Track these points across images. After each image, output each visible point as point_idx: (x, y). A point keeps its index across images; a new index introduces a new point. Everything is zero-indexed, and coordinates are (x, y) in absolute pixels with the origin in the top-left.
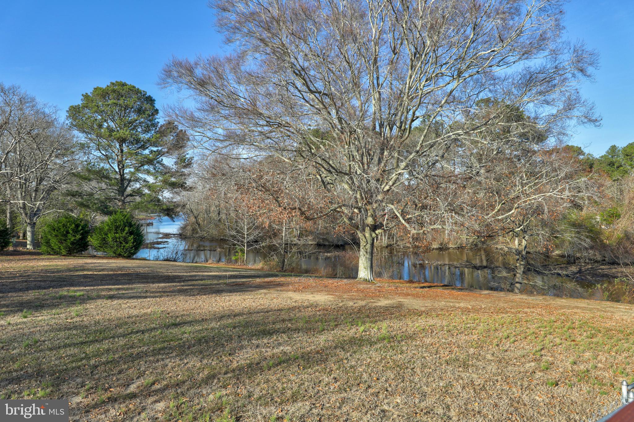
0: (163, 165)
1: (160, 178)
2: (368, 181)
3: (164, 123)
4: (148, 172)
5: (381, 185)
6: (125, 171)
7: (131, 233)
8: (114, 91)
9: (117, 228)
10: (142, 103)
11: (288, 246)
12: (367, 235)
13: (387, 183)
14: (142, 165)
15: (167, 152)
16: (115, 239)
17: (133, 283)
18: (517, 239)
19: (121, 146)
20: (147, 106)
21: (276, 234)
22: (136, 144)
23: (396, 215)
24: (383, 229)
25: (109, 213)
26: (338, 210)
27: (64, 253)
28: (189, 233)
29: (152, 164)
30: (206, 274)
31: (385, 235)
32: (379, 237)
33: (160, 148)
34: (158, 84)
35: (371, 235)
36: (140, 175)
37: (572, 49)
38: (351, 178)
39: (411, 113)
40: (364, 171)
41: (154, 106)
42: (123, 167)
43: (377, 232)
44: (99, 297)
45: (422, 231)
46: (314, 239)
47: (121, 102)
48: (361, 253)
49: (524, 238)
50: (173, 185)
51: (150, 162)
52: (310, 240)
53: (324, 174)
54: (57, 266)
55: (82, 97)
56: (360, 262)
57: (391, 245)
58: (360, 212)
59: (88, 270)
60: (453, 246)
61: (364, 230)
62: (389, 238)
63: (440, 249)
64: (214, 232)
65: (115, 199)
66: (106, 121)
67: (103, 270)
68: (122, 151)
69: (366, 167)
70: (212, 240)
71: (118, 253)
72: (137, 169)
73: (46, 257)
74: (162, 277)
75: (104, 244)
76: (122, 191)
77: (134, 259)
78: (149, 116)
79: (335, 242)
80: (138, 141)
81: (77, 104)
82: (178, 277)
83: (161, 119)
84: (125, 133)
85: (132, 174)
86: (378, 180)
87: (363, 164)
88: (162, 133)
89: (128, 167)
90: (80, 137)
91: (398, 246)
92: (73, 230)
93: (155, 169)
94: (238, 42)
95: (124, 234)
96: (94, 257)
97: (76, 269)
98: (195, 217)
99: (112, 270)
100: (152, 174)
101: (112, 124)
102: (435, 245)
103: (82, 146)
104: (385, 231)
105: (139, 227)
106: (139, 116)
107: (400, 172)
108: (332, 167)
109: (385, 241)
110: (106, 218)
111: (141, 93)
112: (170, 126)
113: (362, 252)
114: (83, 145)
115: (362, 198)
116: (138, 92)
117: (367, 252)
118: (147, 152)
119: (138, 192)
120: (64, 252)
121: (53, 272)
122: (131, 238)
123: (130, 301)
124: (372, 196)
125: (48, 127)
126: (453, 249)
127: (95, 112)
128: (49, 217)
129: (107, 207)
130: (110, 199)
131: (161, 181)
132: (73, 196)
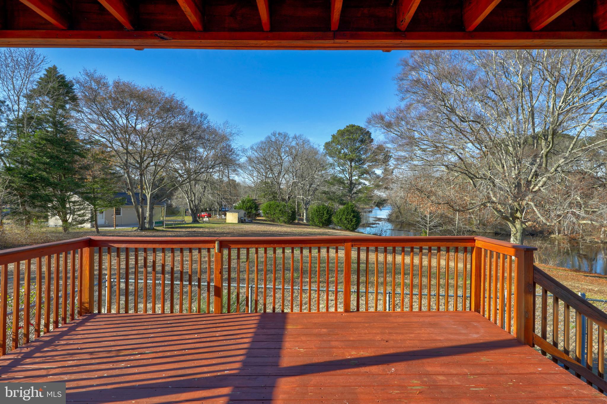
0: (375, 174)
1: (373, 182)
3: (377, 146)
4: (366, 179)
6: (353, 179)
7: (354, 216)
8: (348, 131)
9: (348, 213)
10: (364, 136)
12: (518, 226)
14: (363, 175)
15: (377, 166)
16: (346, 219)
19: (351, 163)
20: (366, 137)
23: (534, 210)
25: (343, 204)
28: (394, 218)
29: (368, 174)
33: (372, 163)
35: (522, 226)
36: (361, 180)
41: (371, 137)
42: (352, 176)
47: (351, 137)
48: (511, 239)
51: (366, 172)
54: (315, 231)
55: (331, 137)
59: (329, 235)
64: (410, 218)
65: (347, 195)
66: (343, 149)
68: (351, 166)
71: (347, 227)
72: (360, 177)
73: (311, 227)
75: (340, 222)
76: (350, 190)
77: (355, 232)
78: (368, 143)
80: (360, 160)
81: (328, 141)
83: (375, 144)
84: (353, 155)
85: (357, 180)
89: (355, 176)
90: (330, 160)
92: (326, 213)
93: (370, 176)
95: (351, 217)
96: (334, 229)
98: (399, 208)
100: (368, 180)
101: (346, 151)
103: (331, 165)
105: (358, 213)
106: (361, 144)
110: (341, 207)
111: (363, 130)
112: (380, 148)
116: (361, 129)
118: (365, 166)
119: (360, 191)
120: (321, 225)
122: (354, 219)
125: (315, 155)
127: (338, 144)
128: (314, 205)
129: (342, 200)
130: (345, 195)
131: (373, 184)
132: (326, 194)
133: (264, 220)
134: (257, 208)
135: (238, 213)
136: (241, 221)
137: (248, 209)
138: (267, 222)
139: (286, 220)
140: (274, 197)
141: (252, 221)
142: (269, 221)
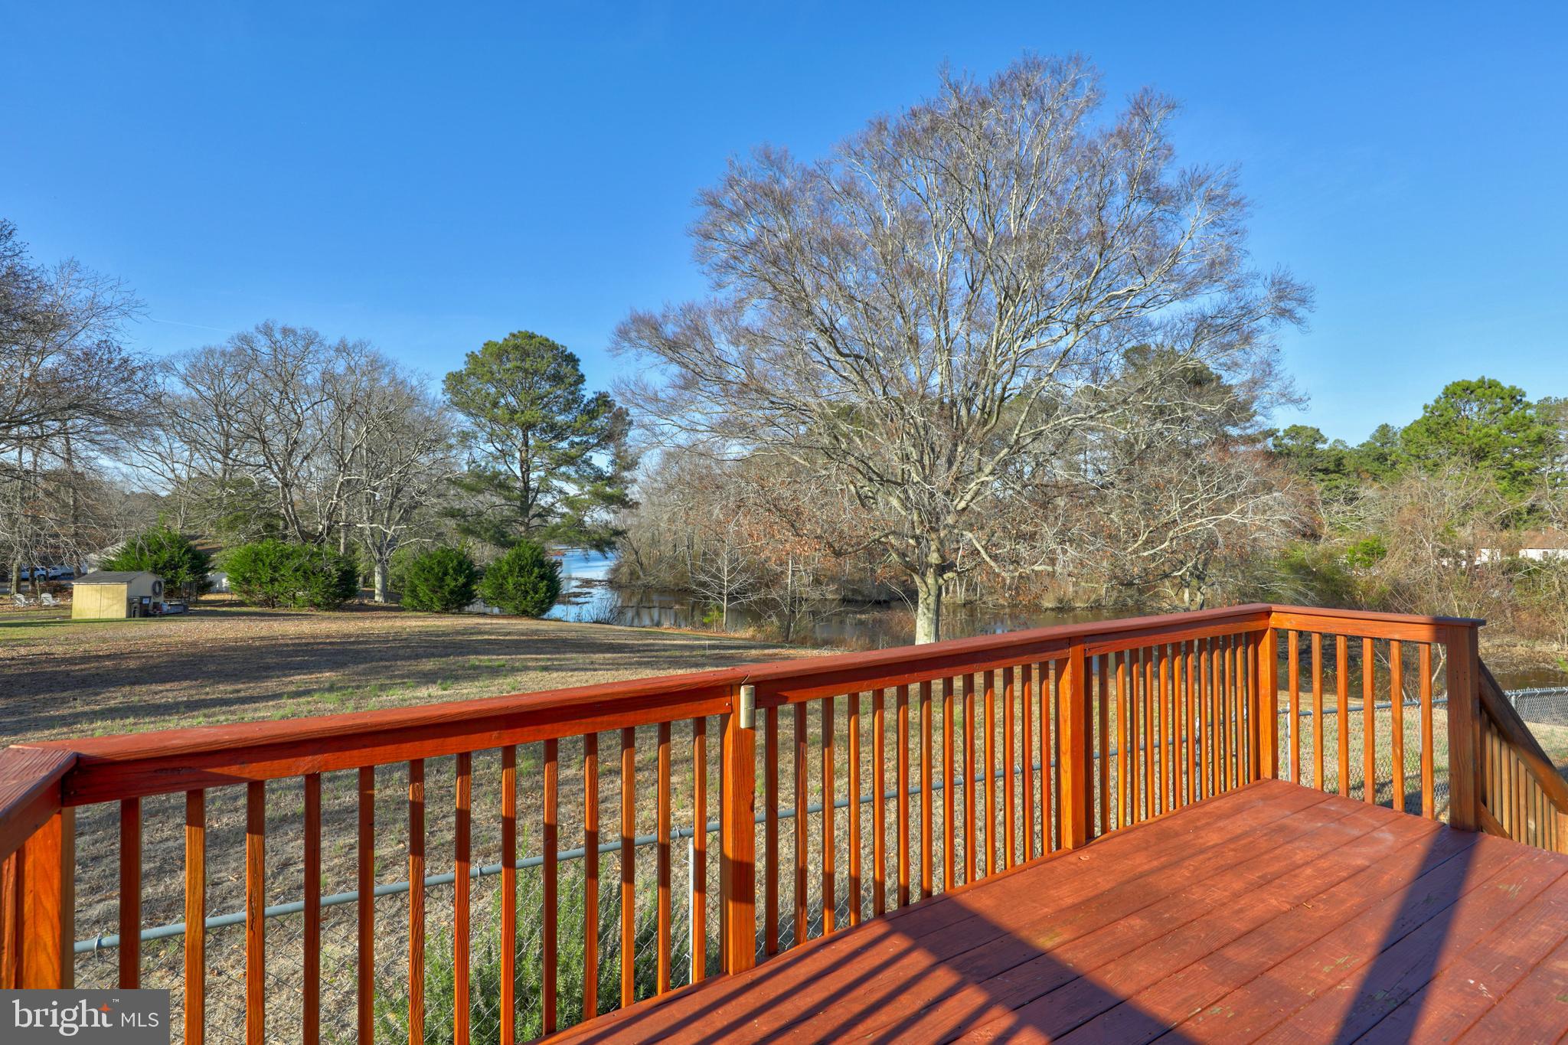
0: (591, 465)
1: (587, 488)
2: (932, 495)
3: (594, 396)
4: (568, 478)
5: (952, 501)
6: (531, 476)
7: (542, 577)
8: (516, 347)
9: (522, 568)
10: (559, 365)
11: (796, 600)
12: (930, 580)
13: (962, 498)
14: (559, 466)
15: (597, 445)
16: (517, 586)
17: (564, 652)
18: (1187, 591)
19: (525, 436)
20: (566, 369)
21: (775, 580)
22: (551, 432)
23: (976, 549)
24: (956, 571)
25: (508, 545)
26: (883, 539)
27: (437, 609)
28: (624, 579)
29: (573, 464)
30: (668, 642)
31: (961, 585)
32: (951, 588)
33: (585, 438)
34: (610, 351)
35: (937, 581)
36: (556, 483)
37: (1269, 280)
38: (905, 492)
39: (999, 386)
40: (925, 479)
41: (577, 370)
42: (528, 470)
43: (945, 576)
44: (527, 669)
45: (1017, 574)
46: (837, 591)
47: (527, 364)
48: (920, 611)
49: (1199, 589)
50: (609, 500)
51: (570, 460)
52: (830, 592)
53: (861, 481)
54: (439, 627)
55: (466, 359)
56: (919, 623)
57: (971, 602)
58: (919, 543)
60: (1082, 605)
61: (923, 575)
62: (967, 590)
63: (1059, 610)
64: (667, 577)
65: (515, 521)
66: (503, 395)
67: (509, 634)
68: (527, 443)
69: (927, 472)
70: (663, 590)
71: (521, 608)
72: (551, 473)
73: (410, 614)
74: (601, 645)
75: (500, 594)
76: (525, 508)
77: (545, 619)
78: (571, 385)
79: (875, 596)
80: (552, 427)
81: (458, 370)
82: (626, 646)
83: (588, 392)
84: (534, 414)
85: (542, 480)
86: (947, 493)
87: (923, 468)
88: (591, 414)
89: (536, 468)
90: (461, 421)
91: (984, 603)
92: (454, 570)
93: (577, 472)
94: (732, 287)
95: (532, 578)
96: (483, 615)
97: (466, 631)
98: (637, 553)
99: (523, 634)
100: (575, 482)
101: (512, 401)
102: (1048, 603)
103: (466, 436)
104: (959, 574)
105: (553, 567)
106: (554, 386)
107: (982, 479)
108: (874, 472)
109: (961, 595)
110: (505, 553)
111: (557, 349)
112: (603, 401)
113: (921, 608)
114: (468, 434)
115: (922, 522)
116: (553, 347)
117: (928, 609)
118: (564, 444)
119: (549, 511)
120: (437, 607)
121: (438, 636)
122: (543, 585)
123: (576, 673)
124: (938, 519)
126: (1083, 609)
127: (488, 381)
128: (409, 549)
129: (503, 535)
130: (508, 521)
131: (590, 492)
132: (453, 516)
133: (231, 604)
134: (200, 562)
135: (129, 582)
136: (140, 609)
137: (164, 567)
138: (244, 609)
139: (319, 599)
140: (269, 527)
141: (186, 608)
142: (255, 604)
